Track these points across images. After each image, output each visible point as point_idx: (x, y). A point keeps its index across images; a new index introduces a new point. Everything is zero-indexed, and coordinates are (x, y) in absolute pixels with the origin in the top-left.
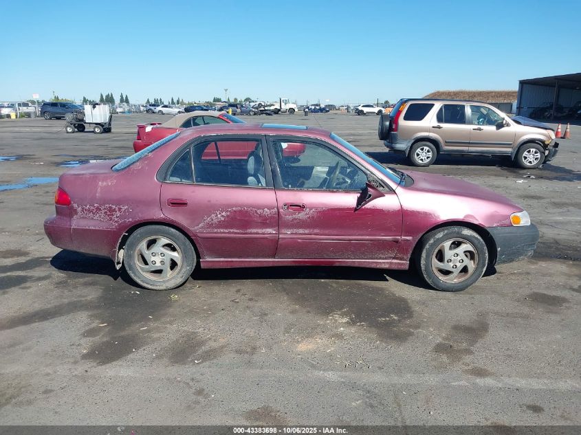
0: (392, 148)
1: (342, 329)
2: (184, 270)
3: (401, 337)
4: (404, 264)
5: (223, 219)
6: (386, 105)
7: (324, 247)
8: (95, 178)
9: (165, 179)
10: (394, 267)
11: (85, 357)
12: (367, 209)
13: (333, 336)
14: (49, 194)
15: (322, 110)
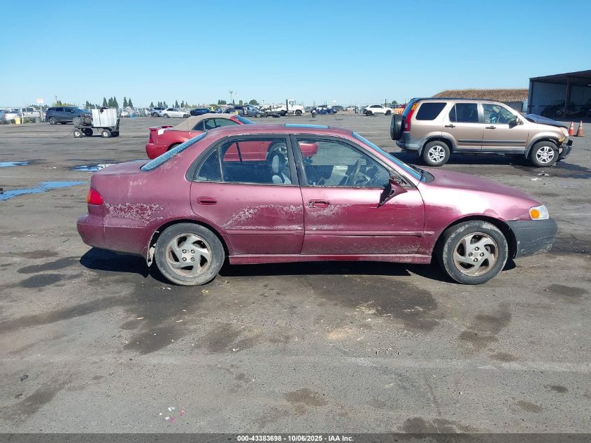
0: (405, 148)
1: (369, 320)
2: (213, 266)
3: (428, 327)
4: (427, 258)
5: (250, 216)
6: (394, 105)
7: (348, 243)
8: (125, 178)
9: (194, 178)
10: (417, 261)
11: (127, 347)
12: (390, 205)
13: (362, 326)
14: (66, 197)
15: (329, 111)
